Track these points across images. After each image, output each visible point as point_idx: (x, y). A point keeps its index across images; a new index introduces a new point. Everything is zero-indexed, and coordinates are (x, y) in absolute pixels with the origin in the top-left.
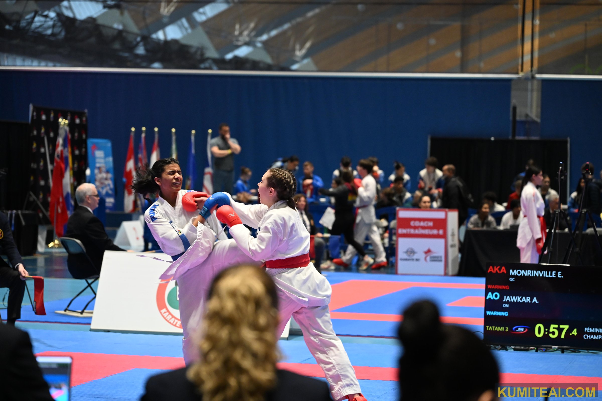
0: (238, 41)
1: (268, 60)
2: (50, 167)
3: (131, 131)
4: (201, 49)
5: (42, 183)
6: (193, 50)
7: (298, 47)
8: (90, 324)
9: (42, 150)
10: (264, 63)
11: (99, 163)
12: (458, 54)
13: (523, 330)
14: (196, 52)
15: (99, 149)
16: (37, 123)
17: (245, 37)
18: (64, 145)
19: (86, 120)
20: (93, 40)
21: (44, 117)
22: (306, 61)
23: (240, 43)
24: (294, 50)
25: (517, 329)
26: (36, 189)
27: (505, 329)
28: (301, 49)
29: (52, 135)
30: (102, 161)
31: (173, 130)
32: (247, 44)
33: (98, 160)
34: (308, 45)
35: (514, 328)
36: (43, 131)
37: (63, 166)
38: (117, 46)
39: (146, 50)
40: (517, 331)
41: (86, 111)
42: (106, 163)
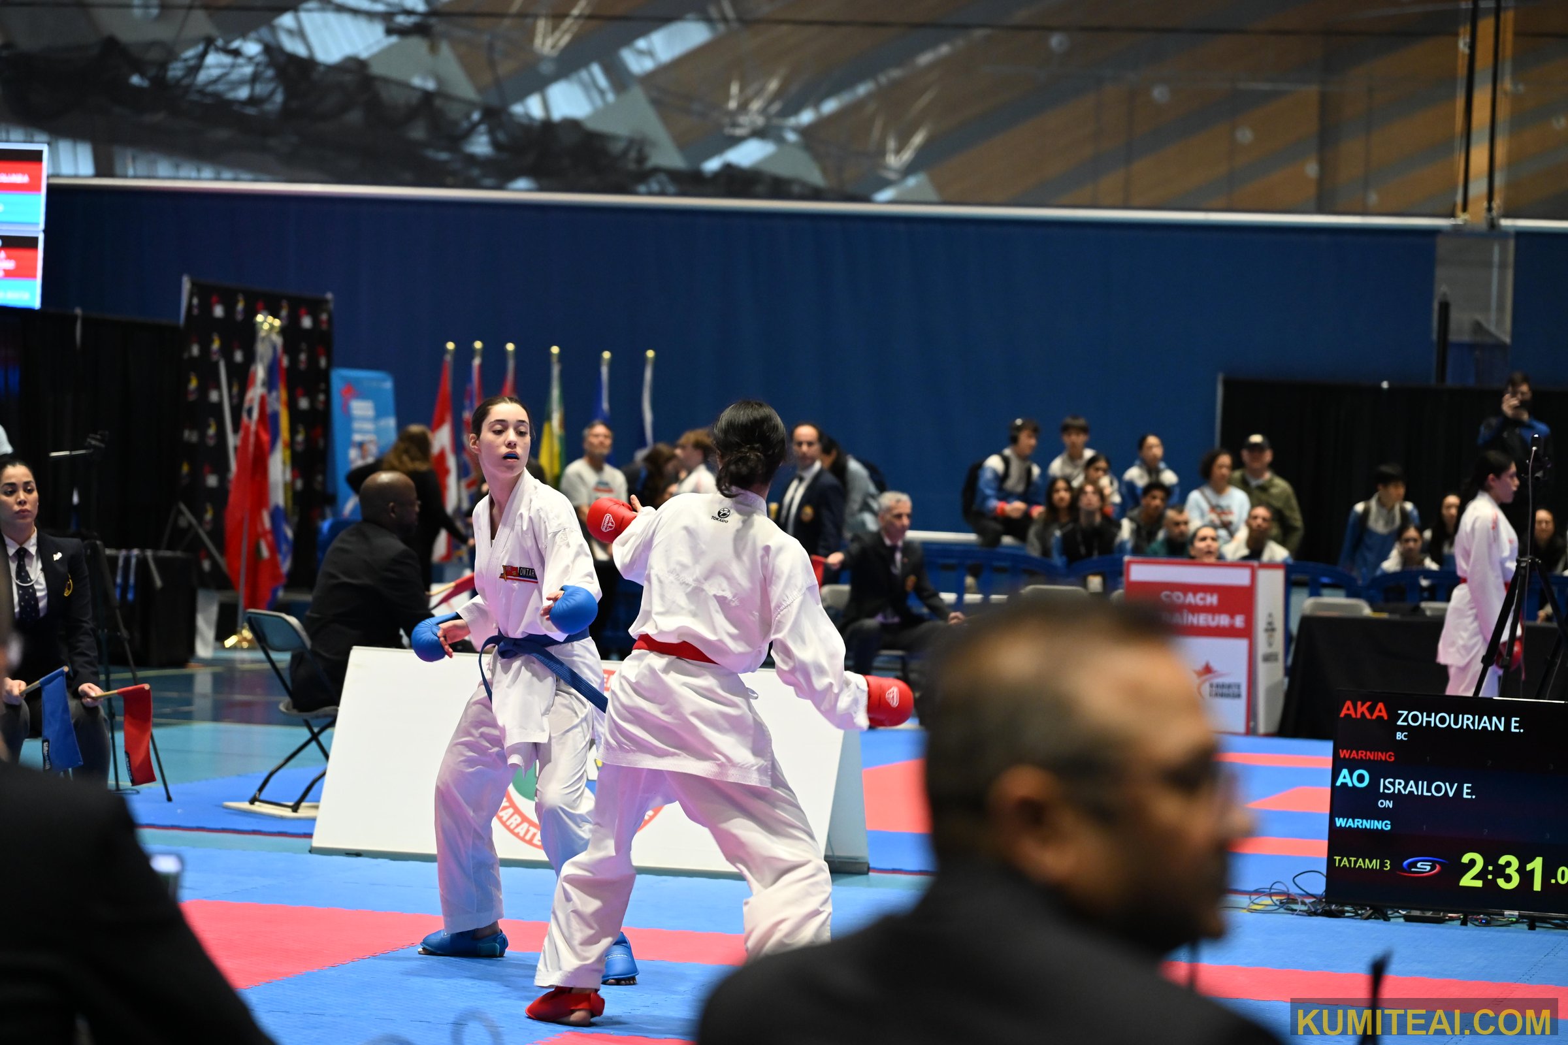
0: (735, 125)
1: (815, 176)
2: (232, 440)
3: (445, 351)
4: (639, 145)
5: (212, 481)
6: (617, 147)
7: (892, 144)
8: (310, 836)
9: (214, 396)
10: (804, 184)
11: (361, 432)
12: (1311, 169)
13: (1428, 868)
14: (625, 153)
15: (362, 396)
16: (201, 325)
17: (754, 117)
18: (270, 384)
19: (330, 321)
20: (355, 117)
21: (219, 311)
22: (912, 182)
23: (739, 132)
24: (882, 153)
25: (1414, 864)
26: (197, 497)
27: (1383, 865)
28: (898, 151)
29: (239, 356)
30: (369, 426)
31: (555, 350)
32: (759, 134)
33: (356, 425)
34: (918, 139)
35: (1406, 863)
36: (216, 345)
37: (265, 437)
38: (418, 132)
39: (495, 144)
40: (1413, 870)
41: (329, 296)
42: (378, 432)
